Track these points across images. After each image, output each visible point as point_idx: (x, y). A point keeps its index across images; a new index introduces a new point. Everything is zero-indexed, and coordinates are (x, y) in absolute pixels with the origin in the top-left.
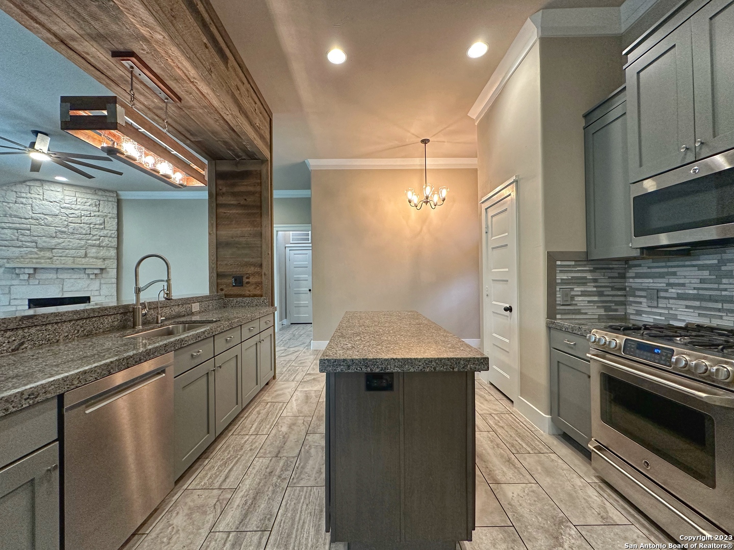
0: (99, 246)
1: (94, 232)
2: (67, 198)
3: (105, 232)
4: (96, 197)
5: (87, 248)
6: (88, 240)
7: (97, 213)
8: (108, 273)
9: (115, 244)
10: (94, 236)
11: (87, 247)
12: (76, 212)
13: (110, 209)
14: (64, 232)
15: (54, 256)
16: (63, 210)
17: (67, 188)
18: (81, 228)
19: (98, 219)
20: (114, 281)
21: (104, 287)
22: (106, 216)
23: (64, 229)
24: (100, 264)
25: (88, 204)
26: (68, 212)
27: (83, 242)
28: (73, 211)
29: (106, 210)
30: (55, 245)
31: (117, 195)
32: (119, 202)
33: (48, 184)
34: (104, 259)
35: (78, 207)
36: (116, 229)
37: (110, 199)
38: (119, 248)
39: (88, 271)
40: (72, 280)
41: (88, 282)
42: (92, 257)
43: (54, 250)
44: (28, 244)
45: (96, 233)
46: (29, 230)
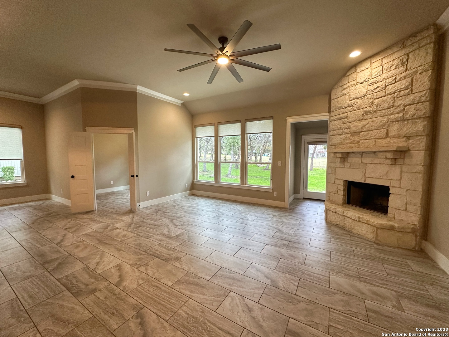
0: (403, 120)
1: (398, 103)
2: (374, 71)
3: (413, 97)
4: (403, 52)
5: (389, 125)
6: (391, 114)
7: (404, 74)
8: (411, 157)
9: (428, 111)
10: (397, 107)
12: (381, 84)
13: (422, 59)
14: (368, 112)
15: (361, 140)
16: (370, 88)
18: (384, 101)
19: (404, 81)
21: (405, 176)
22: (415, 72)
23: (369, 109)
25: (394, 67)
27: (385, 119)
29: (417, 64)
30: (362, 128)
31: (436, 28)
33: (360, 65)
34: (409, 137)
35: (384, 76)
36: (431, 86)
38: (434, 116)
42: (394, 137)
43: (362, 134)
44: (345, 131)
45: (400, 103)
46: (346, 117)
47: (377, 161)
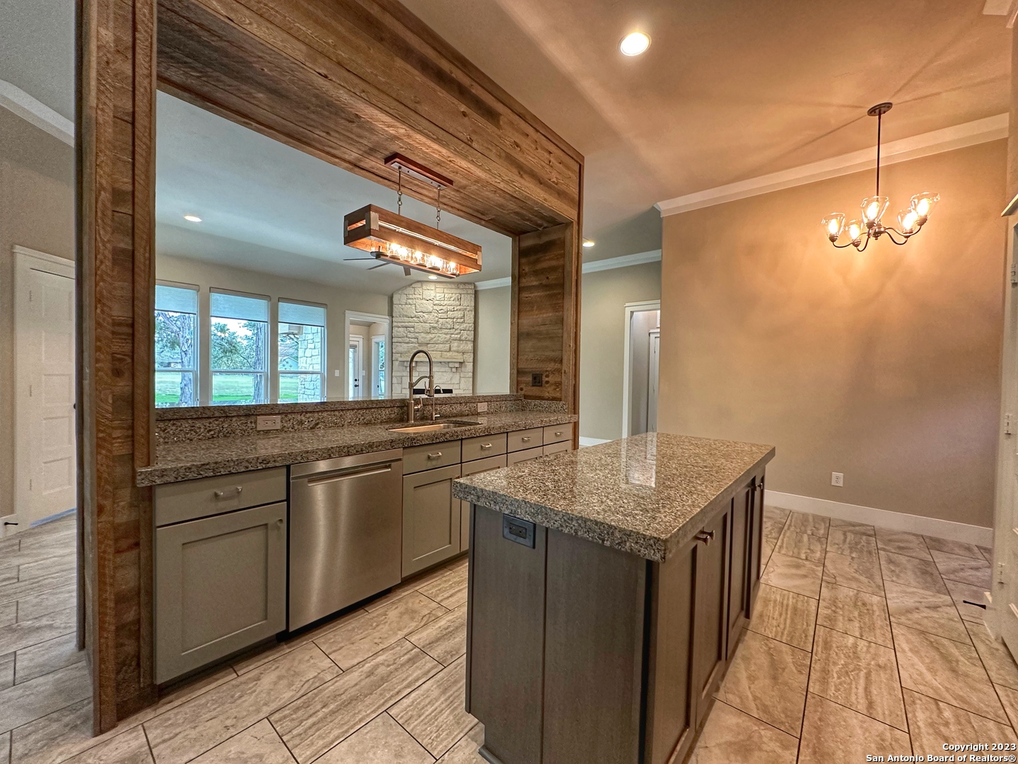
0: (460, 340)
1: (456, 327)
2: (438, 295)
3: (465, 325)
4: (458, 291)
6: (452, 334)
7: (459, 307)
8: (466, 366)
9: (471, 337)
10: (456, 330)
11: (450, 341)
12: (444, 308)
13: (468, 302)
14: (435, 328)
16: (435, 307)
17: (438, 285)
18: (447, 322)
19: (460, 312)
20: (471, 374)
21: (463, 380)
22: (466, 309)
23: (436, 325)
24: (460, 358)
25: (452, 299)
26: (438, 308)
27: (448, 336)
28: (441, 307)
29: (466, 304)
30: (430, 340)
31: (475, 286)
32: (476, 293)
33: (426, 283)
34: (463, 353)
35: (446, 302)
36: (473, 322)
37: (469, 292)
38: (475, 341)
39: (451, 365)
40: (440, 373)
41: (451, 375)
42: (455, 351)
43: (429, 345)
44: (412, 340)
45: (458, 327)
46: (413, 327)
47: (443, 369)
